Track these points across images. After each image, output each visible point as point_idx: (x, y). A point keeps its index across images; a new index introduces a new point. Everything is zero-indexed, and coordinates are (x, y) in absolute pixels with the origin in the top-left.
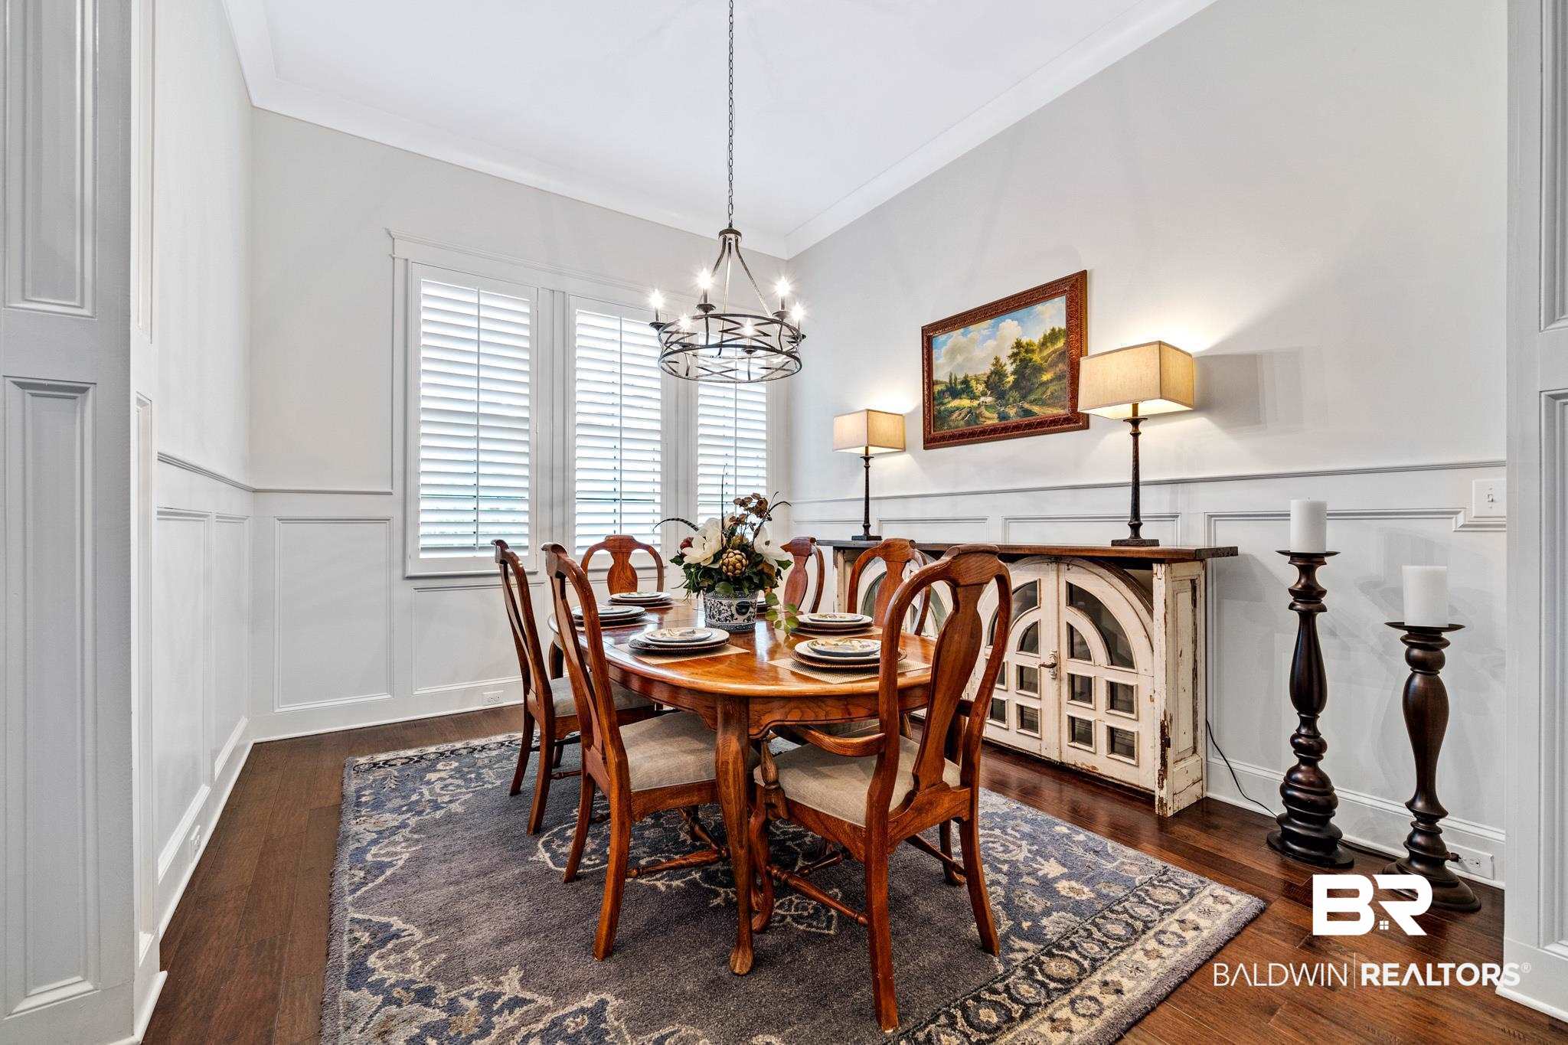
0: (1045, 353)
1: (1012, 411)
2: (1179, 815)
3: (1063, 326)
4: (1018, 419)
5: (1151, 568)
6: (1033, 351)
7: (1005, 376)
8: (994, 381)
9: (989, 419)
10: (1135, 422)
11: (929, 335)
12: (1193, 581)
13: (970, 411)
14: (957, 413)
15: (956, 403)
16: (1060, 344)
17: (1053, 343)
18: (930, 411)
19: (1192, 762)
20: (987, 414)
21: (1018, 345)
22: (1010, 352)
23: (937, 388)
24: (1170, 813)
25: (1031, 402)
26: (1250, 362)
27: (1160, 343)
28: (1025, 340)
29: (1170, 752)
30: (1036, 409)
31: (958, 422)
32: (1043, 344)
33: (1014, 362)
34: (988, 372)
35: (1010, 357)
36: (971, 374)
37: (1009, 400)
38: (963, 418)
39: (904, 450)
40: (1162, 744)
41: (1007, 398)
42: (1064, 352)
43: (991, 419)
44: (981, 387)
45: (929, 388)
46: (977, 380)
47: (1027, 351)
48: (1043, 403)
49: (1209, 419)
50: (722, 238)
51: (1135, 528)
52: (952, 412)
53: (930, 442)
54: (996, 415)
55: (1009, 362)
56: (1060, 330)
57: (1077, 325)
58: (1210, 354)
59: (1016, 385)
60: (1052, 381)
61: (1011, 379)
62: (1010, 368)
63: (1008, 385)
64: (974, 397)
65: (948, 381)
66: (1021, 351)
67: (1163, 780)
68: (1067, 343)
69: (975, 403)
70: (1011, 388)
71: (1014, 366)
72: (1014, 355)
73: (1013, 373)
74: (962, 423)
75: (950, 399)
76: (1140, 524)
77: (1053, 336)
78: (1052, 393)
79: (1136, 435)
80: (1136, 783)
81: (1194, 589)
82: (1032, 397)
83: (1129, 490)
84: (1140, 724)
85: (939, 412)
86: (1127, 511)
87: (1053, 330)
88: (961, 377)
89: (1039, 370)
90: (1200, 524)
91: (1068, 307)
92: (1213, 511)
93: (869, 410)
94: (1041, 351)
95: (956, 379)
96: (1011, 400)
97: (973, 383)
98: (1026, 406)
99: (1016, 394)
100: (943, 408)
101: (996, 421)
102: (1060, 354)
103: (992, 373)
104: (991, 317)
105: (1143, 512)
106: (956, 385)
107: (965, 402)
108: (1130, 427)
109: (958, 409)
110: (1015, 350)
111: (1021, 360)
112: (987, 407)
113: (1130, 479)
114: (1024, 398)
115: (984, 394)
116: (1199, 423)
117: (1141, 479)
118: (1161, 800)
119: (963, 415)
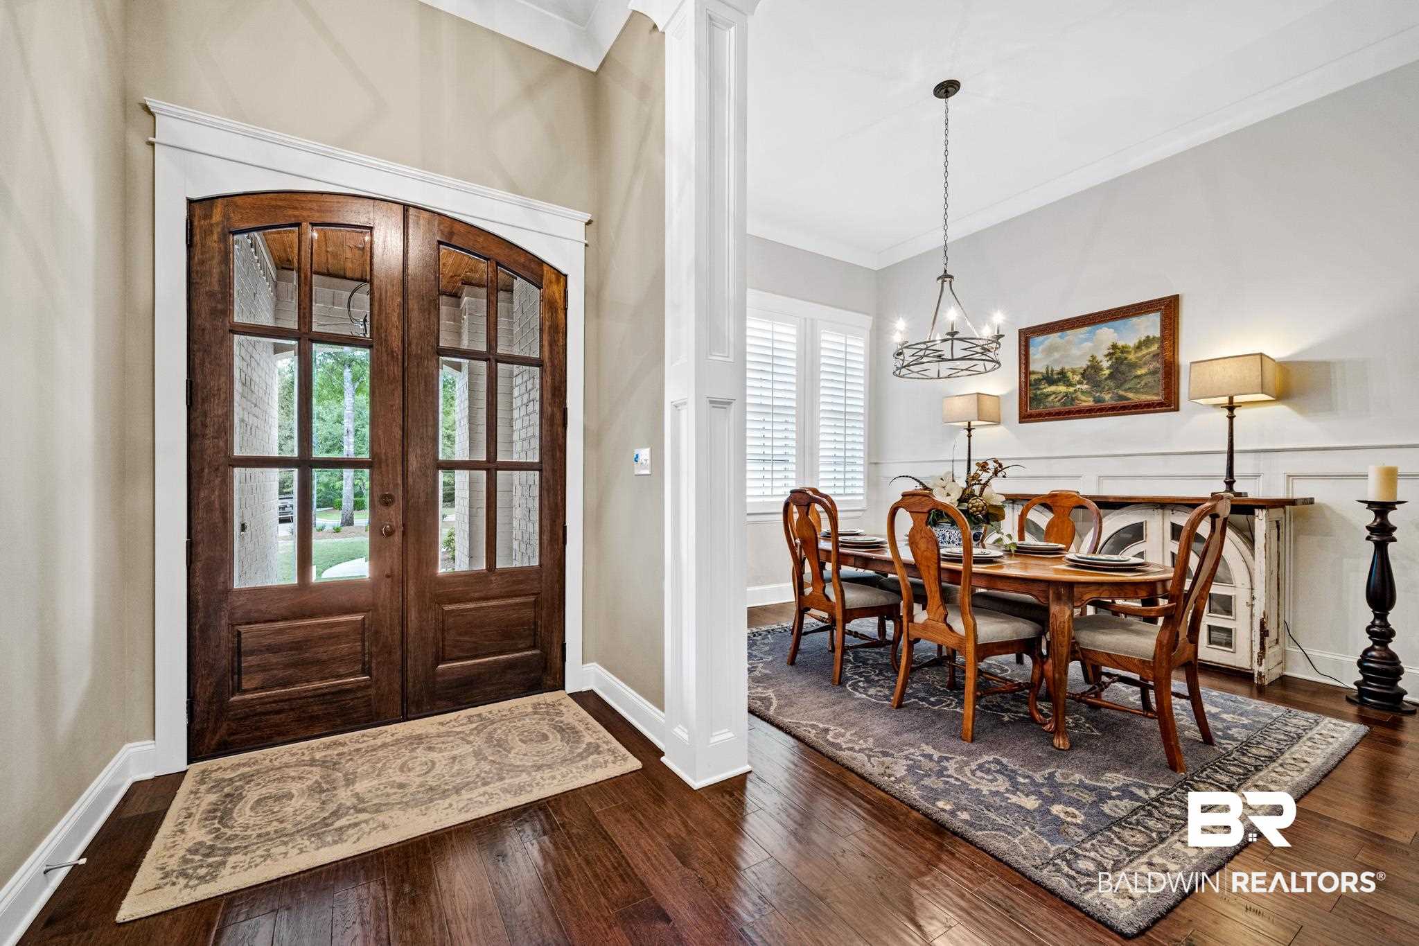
0: (1140, 354)
1: (1107, 397)
2: (1270, 684)
3: (1157, 334)
4: (1114, 403)
5: (1253, 513)
6: (1128, 352)
7: (1102, 370)
8: (1090, 373)
9: (1085, 401)
10: (1231, 408)
11: (1026, 337)
12: (1277, 522)
13: (1066, 395)
14: (1054, 396)
15: (1053, 388)
16: (1155, 348)
17: (1148, 347)
18: (1026, 394)
19: (1277, 648)
20: (1083, 398)
21: (1114, 347)
22: (1106, 352)
23: (1033, 377)
24: (1266, 683)
25: (1126, 390)
26: (1325, 367)
27: (1261, 354)
28: (1120, 343)
29: (1267, 640)
30: (1130, 395)
31: (1054, 403)
32: (1139, 347)
33: (1110, 359)
34: (1085, 366)
35: (1106, 356)
36: (1067, 367)
37: (1104, 387)
38: (1060, 400)
39: (998, 423)
40: (1261, 635)
41: (1103, 386)
42: (1158, 354)
43: (1088, 402)
44: (1077, 378)
45: (1026, 377)
46: (1074, 372)
47: (1122, 352)
48: (1137, 391)
49: (1289, 406)
50: (940, 281)
51: (1230, 484)
52: (1048, 396)
53: (1025, 417)
54: (1091, 399)
55: (1104, 359)
56: (1154, 338)
57: (1170, 335)
58: (1291, 360)
59: (1111, 376)
60: (1145, 375)
61: (1107, 372)
62: (1105, 364)
63: (1104, 377)
64: (1069, 384)
65: (1044, 371)
66: (1116, 353)
67: (1261, 659)
68: (1162, 347)
69: (1071, 389)
70: (1106, 379)
71: (1110, 363)
72: (1110, 354)
73: (1108, 368)
74: (1058, 404)
75: (1046, 385)
76: (1234, 481)
77: (1148, 341)
78: (1146, 384)
79: (1231, 418)
80: (1233, 664)
81: (1278, 527)
82: (1127, 386)
83: (1225, 457)
84: (1237, 623)
85: (1036, 395)
86: (1224, 471)
87: (1148, 337)
88: (1057, 369)
89: (1134, 366)
90: (1282, 481)
91: (1162, 320)
92: (1292, 472)
93: (978, 394)
94: (1136, 352)
95: (1052, 371)
96: (1107, 388)
97: (1070, 374)
98: (1121, 392)
99: (1111, 383)
100: (1039, 392)
101: (1091, 404)
102: (1154, 356)
103: (1088, 367)
104: (1089, 324)
105: (1236, 471)
106: (1052, 374)
107: (1062, 388)
108: (1226, 412)
109: (1054, 393)
110: (1111, 351)
111: (1116, 359)
112: (1083, 392)
113: (1226, 448)
114: (1118, 387)
115: (1080, 383)
116: (1280, 409)
117: (1236, 448)
118: (1260, 674)
119: (1059, 398)
